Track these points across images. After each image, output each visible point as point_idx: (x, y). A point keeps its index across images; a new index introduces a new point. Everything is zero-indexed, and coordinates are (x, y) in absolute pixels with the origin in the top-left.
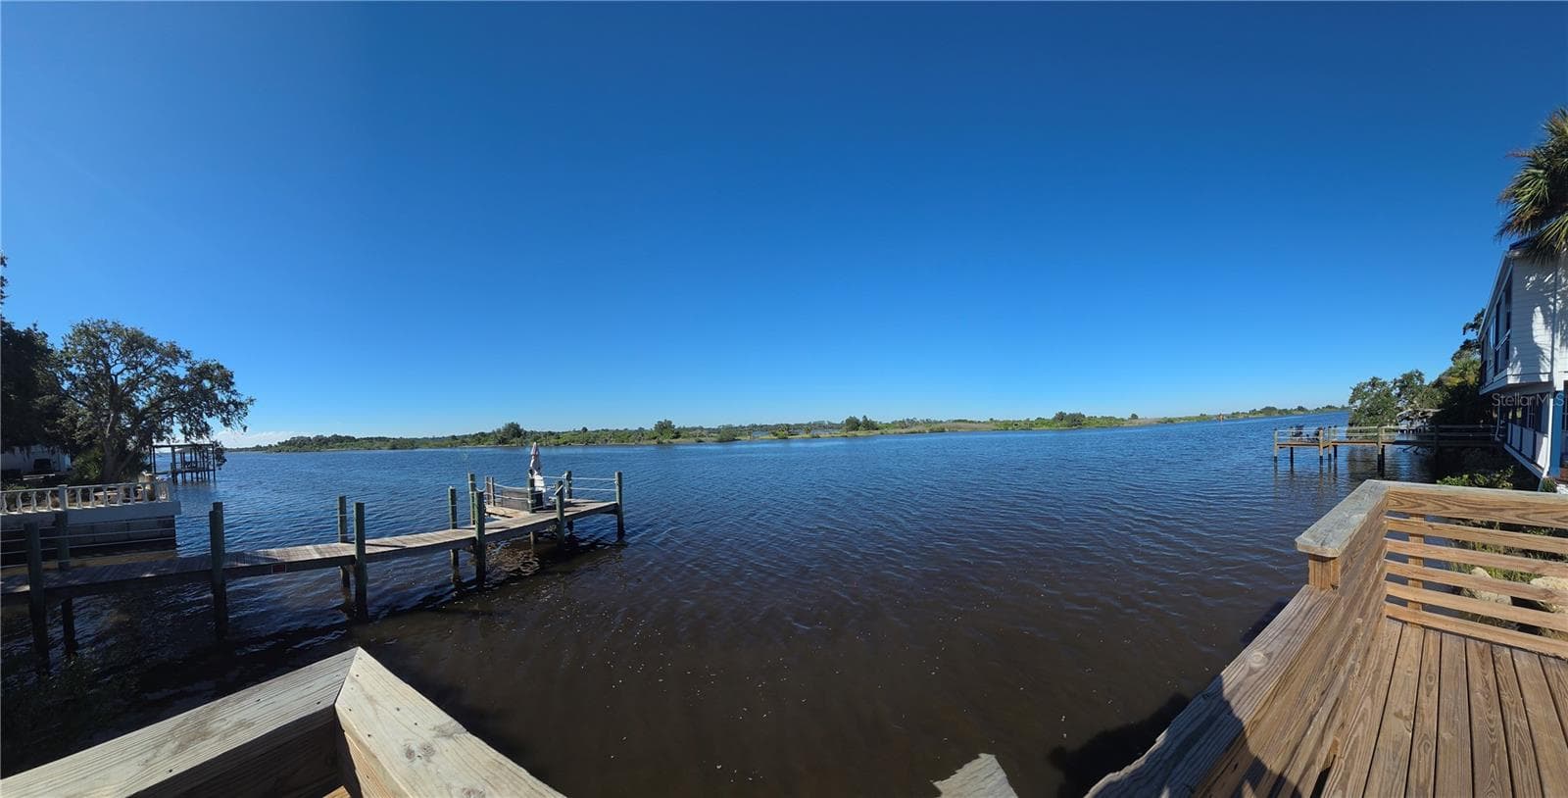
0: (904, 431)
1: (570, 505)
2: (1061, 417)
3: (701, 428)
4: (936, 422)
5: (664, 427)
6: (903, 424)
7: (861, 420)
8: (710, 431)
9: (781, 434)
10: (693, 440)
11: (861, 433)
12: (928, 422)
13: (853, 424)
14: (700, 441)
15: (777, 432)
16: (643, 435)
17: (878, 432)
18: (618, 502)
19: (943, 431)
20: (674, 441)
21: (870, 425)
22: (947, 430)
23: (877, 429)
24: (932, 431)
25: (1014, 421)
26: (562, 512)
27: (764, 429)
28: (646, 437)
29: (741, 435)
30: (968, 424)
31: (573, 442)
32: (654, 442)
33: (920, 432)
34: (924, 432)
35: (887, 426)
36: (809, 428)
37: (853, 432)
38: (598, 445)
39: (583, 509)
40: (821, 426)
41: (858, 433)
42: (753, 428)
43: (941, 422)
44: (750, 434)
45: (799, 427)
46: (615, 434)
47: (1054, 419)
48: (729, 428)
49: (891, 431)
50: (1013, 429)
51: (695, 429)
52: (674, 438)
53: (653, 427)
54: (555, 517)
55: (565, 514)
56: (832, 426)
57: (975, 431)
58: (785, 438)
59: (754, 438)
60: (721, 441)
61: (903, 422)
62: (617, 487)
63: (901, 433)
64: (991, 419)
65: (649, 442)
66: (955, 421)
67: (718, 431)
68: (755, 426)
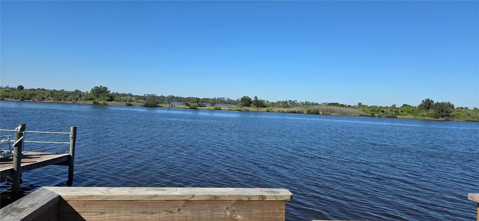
0: (285, 110)
1: (26, 157)
2: (427, 105)
3: (130, 95)
4: (313, 104)
5: (100, 92)
6: (285, 104)
7: (253, 99)
8: (138, 98)
9: (193, 105)
10: (124, 103)
11: (252, 109)
12: (307, 104)
13: (246, 102)
14: (130, 105)
15: (189, 103)
16: (80, 96)
17: (265, 109)
18: (71, 153)
19: (317, 113)
20: (109, 103)
21: (259, 104)
22: (321, 113)
23: (264, 107)
24: (309, 112)
25: (381, 107)
26: (19, 163)
27: (179, 100)
28: (84, 98)
29: (162, 103)
30: (339, 108)
31: (7, 97)
32: (91, 102)
33: (299, 113)
34: (302, 113)
35: (273, 104)
36: (214, 102)
37: (246, 108)
38: (34, 101)
39: (38, 161)
40: (222, 101)
41: (250, 109)
42: (172, 99)
43: (317, 104)
44: (169, 103)
45: (206, 101)
46: (53, 93)
47: (421, 107)
48: (153, 97)
49: (276, 109)
50: (380, 116)
51: (124, 95)
52: (109, 100)
53: (89, 91)
54: (11, 167)
55: (22, 165)
56: (230, 102)
57: (344, 115)
58: (195, 108)
59: (172, 106)
60: (147, 106)
61: (286, 102)
62: (71, 141)
63: (283, 112)
64: (360, 104)
65: (86, 102)
66: (330, 104)
67: (144, 98)
68: (173, 97)
